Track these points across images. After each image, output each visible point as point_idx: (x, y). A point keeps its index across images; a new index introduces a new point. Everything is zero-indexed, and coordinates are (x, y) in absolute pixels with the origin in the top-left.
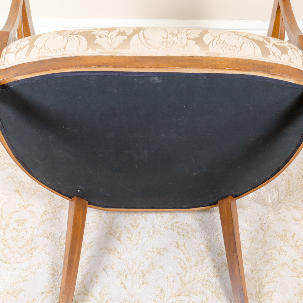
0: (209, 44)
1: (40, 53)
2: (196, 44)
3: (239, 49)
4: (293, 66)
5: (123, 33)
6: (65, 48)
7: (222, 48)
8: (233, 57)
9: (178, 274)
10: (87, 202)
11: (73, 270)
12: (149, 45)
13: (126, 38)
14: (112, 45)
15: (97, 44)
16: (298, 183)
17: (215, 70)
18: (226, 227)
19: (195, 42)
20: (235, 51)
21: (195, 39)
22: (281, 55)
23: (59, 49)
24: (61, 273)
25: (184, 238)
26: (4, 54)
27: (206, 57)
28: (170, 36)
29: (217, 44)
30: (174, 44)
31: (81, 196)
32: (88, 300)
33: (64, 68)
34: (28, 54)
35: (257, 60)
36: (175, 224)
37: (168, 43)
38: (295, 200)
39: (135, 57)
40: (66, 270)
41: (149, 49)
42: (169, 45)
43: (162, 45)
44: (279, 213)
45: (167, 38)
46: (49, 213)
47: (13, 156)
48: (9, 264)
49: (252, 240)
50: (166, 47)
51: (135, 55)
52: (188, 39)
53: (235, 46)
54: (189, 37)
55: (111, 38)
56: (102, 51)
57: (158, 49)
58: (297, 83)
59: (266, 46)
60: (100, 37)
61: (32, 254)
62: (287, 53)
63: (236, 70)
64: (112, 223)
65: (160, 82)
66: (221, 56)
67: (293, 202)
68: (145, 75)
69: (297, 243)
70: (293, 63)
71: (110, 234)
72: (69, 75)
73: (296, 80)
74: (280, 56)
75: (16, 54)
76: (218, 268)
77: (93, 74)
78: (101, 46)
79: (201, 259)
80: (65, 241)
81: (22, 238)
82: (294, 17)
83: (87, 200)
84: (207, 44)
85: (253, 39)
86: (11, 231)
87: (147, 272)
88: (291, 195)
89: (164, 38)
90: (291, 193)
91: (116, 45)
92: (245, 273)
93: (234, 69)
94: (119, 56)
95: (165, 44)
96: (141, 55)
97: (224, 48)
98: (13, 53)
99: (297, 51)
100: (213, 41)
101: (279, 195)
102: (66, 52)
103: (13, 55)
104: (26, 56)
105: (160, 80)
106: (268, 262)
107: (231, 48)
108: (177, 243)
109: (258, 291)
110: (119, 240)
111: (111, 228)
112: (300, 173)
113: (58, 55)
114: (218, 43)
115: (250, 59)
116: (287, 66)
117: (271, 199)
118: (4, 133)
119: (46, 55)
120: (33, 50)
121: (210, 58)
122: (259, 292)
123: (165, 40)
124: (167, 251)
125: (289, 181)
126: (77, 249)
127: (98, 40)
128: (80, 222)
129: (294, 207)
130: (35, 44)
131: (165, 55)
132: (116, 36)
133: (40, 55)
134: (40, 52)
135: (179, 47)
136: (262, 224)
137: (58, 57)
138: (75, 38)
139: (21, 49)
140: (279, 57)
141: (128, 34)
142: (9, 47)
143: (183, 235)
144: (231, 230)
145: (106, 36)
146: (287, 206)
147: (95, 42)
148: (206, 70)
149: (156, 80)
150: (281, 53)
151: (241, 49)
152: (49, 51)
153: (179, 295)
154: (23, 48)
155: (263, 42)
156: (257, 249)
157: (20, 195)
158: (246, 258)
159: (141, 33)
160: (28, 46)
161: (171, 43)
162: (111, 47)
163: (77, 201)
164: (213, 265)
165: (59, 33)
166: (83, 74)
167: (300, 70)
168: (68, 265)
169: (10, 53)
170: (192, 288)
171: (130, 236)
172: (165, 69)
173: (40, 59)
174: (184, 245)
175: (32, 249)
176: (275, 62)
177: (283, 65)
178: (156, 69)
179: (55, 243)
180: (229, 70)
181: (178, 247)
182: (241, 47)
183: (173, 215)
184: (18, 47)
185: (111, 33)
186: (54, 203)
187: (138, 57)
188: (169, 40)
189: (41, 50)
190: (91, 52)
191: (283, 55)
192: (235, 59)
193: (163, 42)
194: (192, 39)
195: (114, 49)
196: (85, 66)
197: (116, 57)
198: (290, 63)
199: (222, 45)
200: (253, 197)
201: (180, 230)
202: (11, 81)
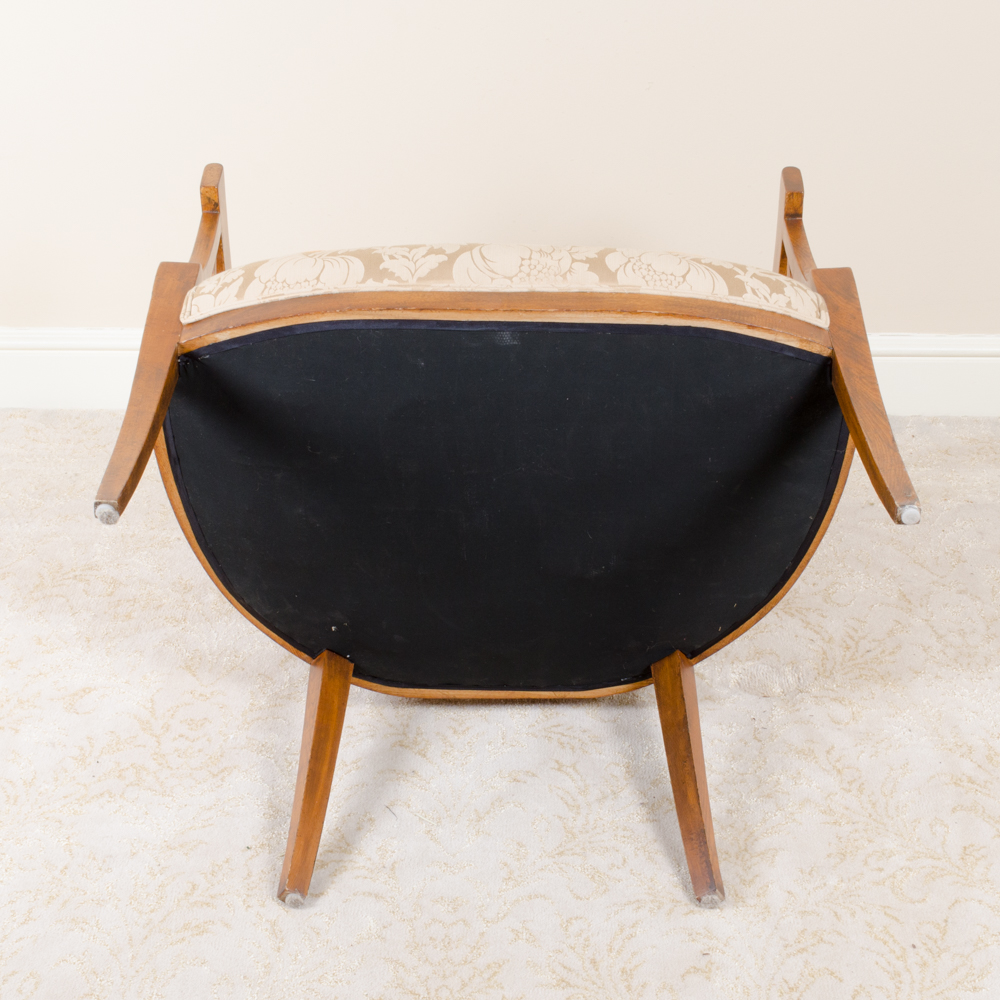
0: (617, 270)
1: (267, 290)
2: (590, 269)
3: (682, 279)
4: (794, 315)
5: (440, 251)
6: (318, 278)
7: (644, 277)
8: (668, 294)
9: (560, 817)
10: (352, 665)
11: (319, 793)
12: (492, 271)
13: (446, 258)
14: (416, 271)
15: (386, 270)
16: (845, 655)
17: (630, 316)
18: (669, 712)
19: (588, 265)
20: (671, 284)
21: (588, 261)
22: (770, 295)
23: (306, 280)
24: (290, 813)
25: (574, 752)
26: (190, 298)
27: (611, 293)
28: (536, 256)
29: (634, 270)
30: (545, 270)
31: (338, 650)
32: (351, 861)
33: (317, 312)
34: (240, 295)
35: (718, 300)
36: (553, 729)
37: (532, 267)
38: (837, 686)
39: (463, 293)
40: (303, 790)
41: (492, 279)
42: (535, 272)
43: (520, 271)
44: (798, 710)
45: (530, 259)
46: (261, 708)
47: (194, 539)
48: (171, 798)
49: (733, 758)
50: (529, 275)
51: (463, 290)
52: (574, 261)
53: (672, 274)
54: (575, 257)
55: (415, 259)
56: (395, 283)
57: (510, 278)
58: (805, 348)
59: (737, 276)
60: (392, 257)
61: (222, 780)
62: (783, 292)
63: (674, 315)
64: (407, 726)
65: (515, 343)
66: (642, 291)
67: (833, 690)
68: (484, 328)
69: (838, 764)
70: (797, 310)
71: (401, 746)
72: (327, 327)
73: (801, 341)
74: (768, 296)
75: (216, 295)
76: (652, 808)
77: (375, 326)
78: (393, 274)
79: (612, 791)
80: (298, 758)
81: (200, 751)
82: (813, 259)
83: (351, 660)
84: (613, 270)
85: (710, 265)
86: (175, 739)
87: (488, 813)
88: (828, 677)
89: (523, 259)
90: (827, 674)
91: (423, 271)
92: (713, 816)
93: (668, 314)
94: (431, 292)
95: (525, 269)
96: (476, 290)
97: (648, 278)
98: (210, 293)
99: (805, 291)
100: (626, 264)
101: (799, 679)
102: (320, 286)
103: (211, 297)
104: (237, 296)
105: (514, 339)
106: (769, 796)
107: (664, 277)
108: (557, 762)
109: (743, 848)
110: (424, 756)
111: (405, 734)
112: (851, 638)
113: (305, 291)
114: (636, 267)
115: (704, 297)
116: (783, 316)
117: (781, 686)
118: (180, 477)
119: (280, 292)
120: (251, 285)
121: (619, 295)
122: (746, 850)
123: (526, 262)
124: (534, 775)
125: (825, 653)
126: (328, 753)
127: (387, 264)
128: (336, 701)
129: (835, 700)
130: (256, 274)
131: (525, 290)
132: (424, 256)
133: (266, 294)
134: (266, 287)
135: (555, 276)
136: (756, 730)
137: (303, 295)
138: (340, 260)
139: (226, 285)
140: (765, 298)
141: (448, 251)
142: (201, 285)
143: (573, 748)
144: (681, 717)
145: (404, 256)
146: (817, 697)
147: (381, 267)
148: (610, 315)
149: (507, 338)
150: (769, 291)
151: (684, 280)
152: (285, 284)
153: (561, 854)
154: (230, 284)
155: (731, 270)
156: (742, 774)
157: (194, 675)
158: (716, 789)
159: (476, 251)
160: (242, 279)
161: (539, 267)
162: (413, 276)
163: (329, 659)
164: (641, 801)
165: (307, 254)
166: (355, 327)
167: (810, 324)
168: (308, 781)
169: (203, 294)
170: (590, 842)
171: (449, 749)
172: (524, 315)
173: (267, 300)
174: (574, 767)
175: (223, 771)
176: (757, 306)
177: (773, 313)
178: (507, 313)
179: (276, 762)
180: (659, 315)
181: (559, 770)
182: (684, 277)
183: (549, 712)
184: (221, 282)
185: (414, 251)
186: (272, 690)
187: (469, 293)
188: (533, 262)
189: (269, 285)
190: (372, 286)
191: (774, 295)
192: (671, 297)
193: (522, 265)
194: (582, 261)
195: (419, 279)
196: (360, 308)
197: (424, 293)
198: (788, 310)
199: (645, 273)
200: (739, 684)
201: (564, 739)
202: (206, 344)
